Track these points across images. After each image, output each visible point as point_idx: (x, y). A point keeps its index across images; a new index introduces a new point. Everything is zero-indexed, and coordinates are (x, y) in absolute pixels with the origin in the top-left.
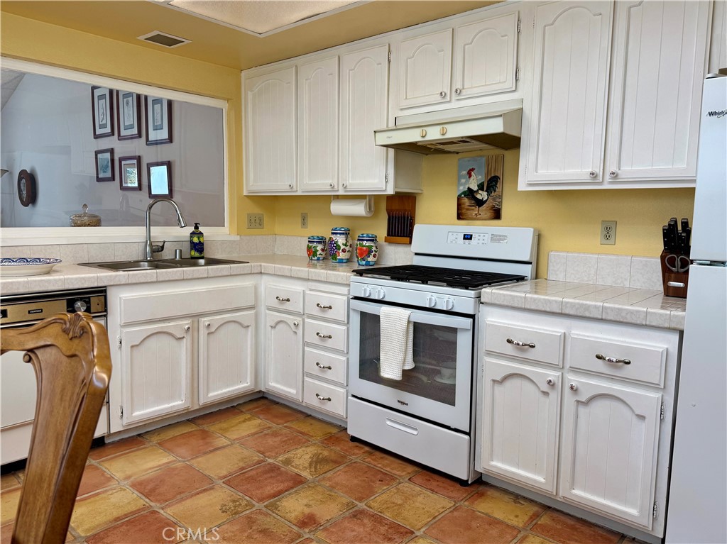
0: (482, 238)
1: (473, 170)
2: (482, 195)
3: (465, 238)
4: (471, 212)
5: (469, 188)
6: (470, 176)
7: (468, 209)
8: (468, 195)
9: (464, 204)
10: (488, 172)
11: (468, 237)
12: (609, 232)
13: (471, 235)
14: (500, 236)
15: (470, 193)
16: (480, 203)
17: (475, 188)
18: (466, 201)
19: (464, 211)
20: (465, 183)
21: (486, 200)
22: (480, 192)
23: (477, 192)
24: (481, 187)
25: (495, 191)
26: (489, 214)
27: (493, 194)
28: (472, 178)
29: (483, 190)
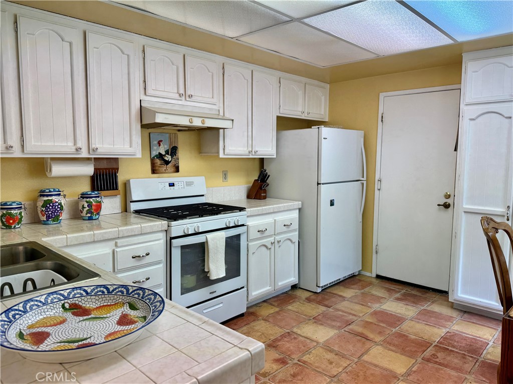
0: (180, 184)
1: (161, 141)
2: (168, 158)
3: (170, 186)
4: (162, 168)
5: (159, 153)
6: (160, 145)
7: (159, 167)
8: (159, 157)
9: (157, 163)
10: (171, 143)
11: (172, 185)
12: (225, 176)
13: (174, 184)
14: (190, 182)
15: (160, 156)
16: (167, 163)
17: (163, 153)
18: (158, 162)
19: (157, 168)
20: (157, 150)
21: (171, 161)
22: (167, 155)
23: (165, 155)
24: (167, 152)
25: (175, 155)
26: (173, 169)
27: (174, 157)
28: (161, 146)
29: (168, 154)
